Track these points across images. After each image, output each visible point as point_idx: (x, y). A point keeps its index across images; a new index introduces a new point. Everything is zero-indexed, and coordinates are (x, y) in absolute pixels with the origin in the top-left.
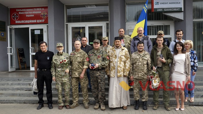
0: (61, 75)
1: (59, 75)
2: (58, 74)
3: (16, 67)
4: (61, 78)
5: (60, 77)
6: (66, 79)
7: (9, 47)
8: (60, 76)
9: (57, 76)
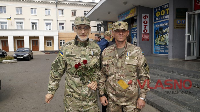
0: (79, 94)
1: (74, 92)
2: (72, 90)
3: (197, 55)
4: (80, 99)
5: (76, 98)
6: (90, 103)
7: (187, 34)
8: (77, 96)
9: (69, 95)
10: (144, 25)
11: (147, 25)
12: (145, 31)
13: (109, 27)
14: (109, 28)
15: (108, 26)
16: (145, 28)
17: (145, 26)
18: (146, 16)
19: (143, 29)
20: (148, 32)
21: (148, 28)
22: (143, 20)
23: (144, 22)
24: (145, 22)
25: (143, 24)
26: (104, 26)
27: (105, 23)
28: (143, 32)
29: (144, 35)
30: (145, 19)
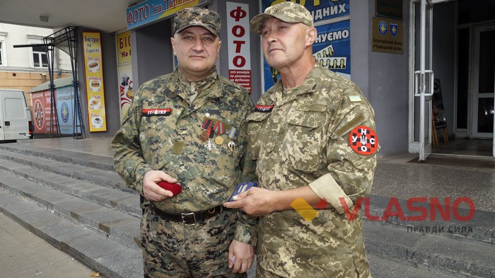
10: (235, 42)
11: (244, 42)
12: (239, 62)
13: (89, 48)
14: (91, 51)
15: (85, 44)
16: (238, 50)
17: (239, 44)
18: (239, 9)
19: (232, 54)
20: (247, 67)
21: (246, 51)
22: (231, 22)
23: (234, 31)
24: (238, 31)
25: (231, 38)
26: (70, 46)
27: (72, 34)
28: (232, 66)
29: (234, 74)
30: (237, 20)
